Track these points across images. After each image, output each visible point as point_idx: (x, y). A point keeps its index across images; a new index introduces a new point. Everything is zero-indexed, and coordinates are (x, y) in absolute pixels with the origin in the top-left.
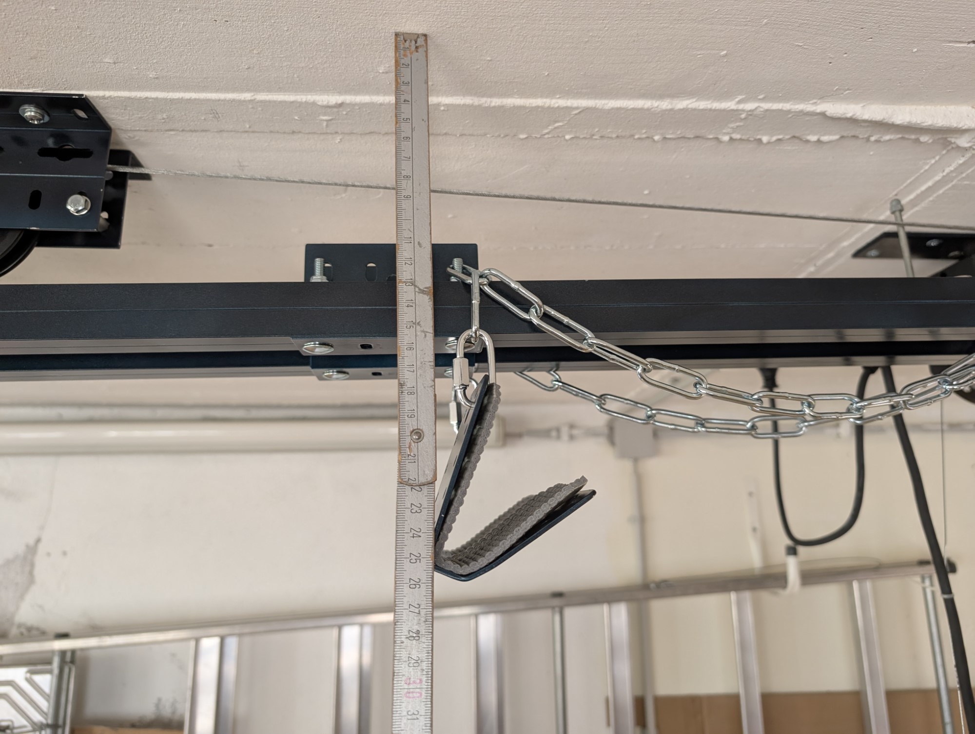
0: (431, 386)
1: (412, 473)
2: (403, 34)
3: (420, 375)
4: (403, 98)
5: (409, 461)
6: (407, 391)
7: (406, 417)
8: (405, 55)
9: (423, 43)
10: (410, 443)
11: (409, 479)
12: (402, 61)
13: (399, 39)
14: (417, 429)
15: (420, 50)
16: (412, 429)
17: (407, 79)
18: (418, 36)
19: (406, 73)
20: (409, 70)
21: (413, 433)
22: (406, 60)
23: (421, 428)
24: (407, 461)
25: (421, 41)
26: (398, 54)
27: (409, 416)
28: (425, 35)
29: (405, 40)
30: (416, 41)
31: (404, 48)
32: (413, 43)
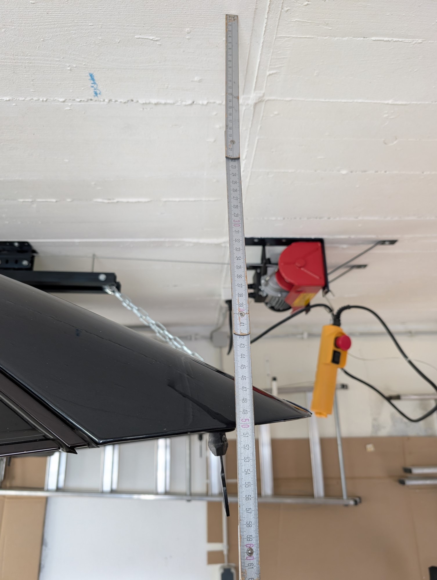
1: (231, 155)
2: (229, 15)
4: (229, 35)
8: (230, 22)
9: (236, 18)
10: (230, 144)
12: (228, 24)
13: (227, 16)
15: (235, 20)
17: (230, 29)
18: (235, 16)
19: (230, 28)
20: (231, 26)
21: (231, 142)
22: (230, 24)
24: (229, 150)
26: (227, 21)
28: (237, 16)
29: (230, 17)
30: (234, 18)
31: (229, 20)
32: (233, 18)
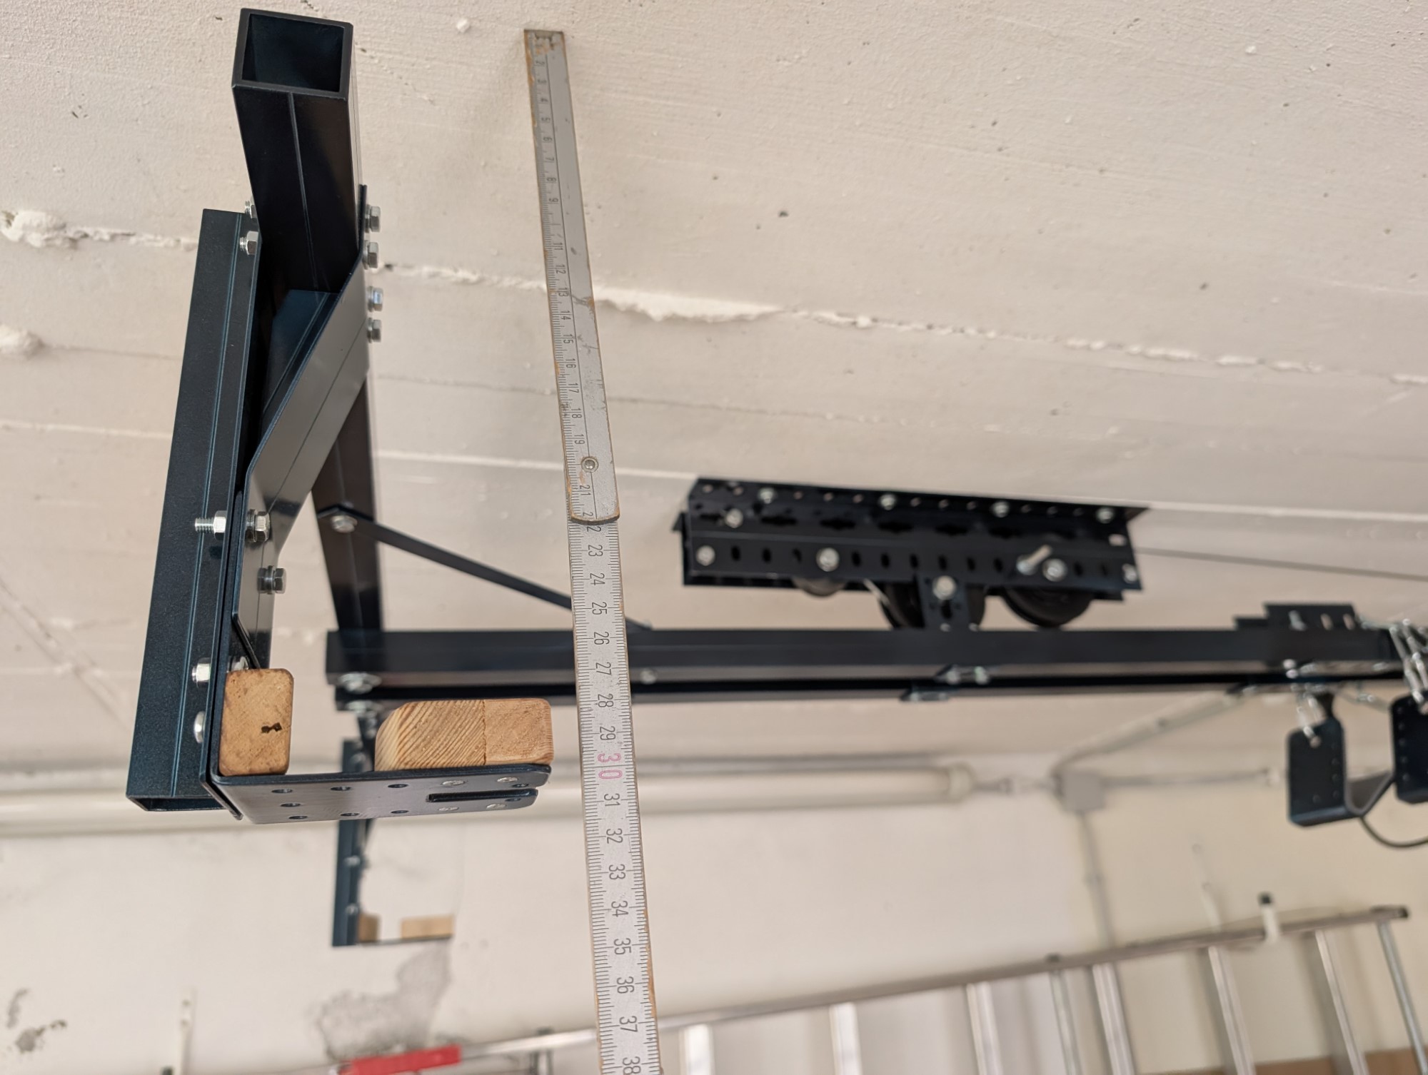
0: (603, 408)
1: (586, 508)
2: (534, 31)
3: (587, 396)
4: (540, 97)
5: (582, 493)
6: (571, 414)
7: (573, 442)
8: (538, 53)
9: (560, 41)
10: (581, 472)
11: (584, 513)
12: (536, 59)
13: (529, 36)
14: (589, 457)
15: (556, 47)
16: (582, 458)
17: (543, 76)
18: (553, 33)
19: (540, 72)
20: (544, 67)
21: (584, 462)
22: (541, 58)
23: (594, 456)
24: (580, 493)
25: (555, 39)
26: (529, 52)
27: (578, 442)
28: (561, 33)
29: (538, 38)
30: (550, 39)
31: (537, 46)
32: (547, 40)
